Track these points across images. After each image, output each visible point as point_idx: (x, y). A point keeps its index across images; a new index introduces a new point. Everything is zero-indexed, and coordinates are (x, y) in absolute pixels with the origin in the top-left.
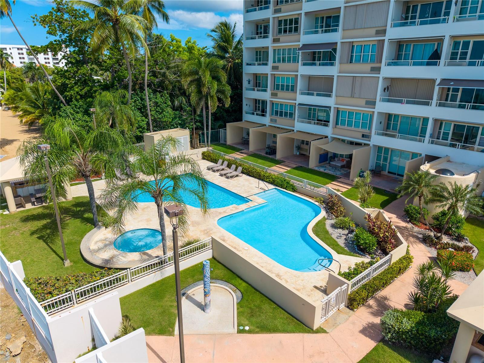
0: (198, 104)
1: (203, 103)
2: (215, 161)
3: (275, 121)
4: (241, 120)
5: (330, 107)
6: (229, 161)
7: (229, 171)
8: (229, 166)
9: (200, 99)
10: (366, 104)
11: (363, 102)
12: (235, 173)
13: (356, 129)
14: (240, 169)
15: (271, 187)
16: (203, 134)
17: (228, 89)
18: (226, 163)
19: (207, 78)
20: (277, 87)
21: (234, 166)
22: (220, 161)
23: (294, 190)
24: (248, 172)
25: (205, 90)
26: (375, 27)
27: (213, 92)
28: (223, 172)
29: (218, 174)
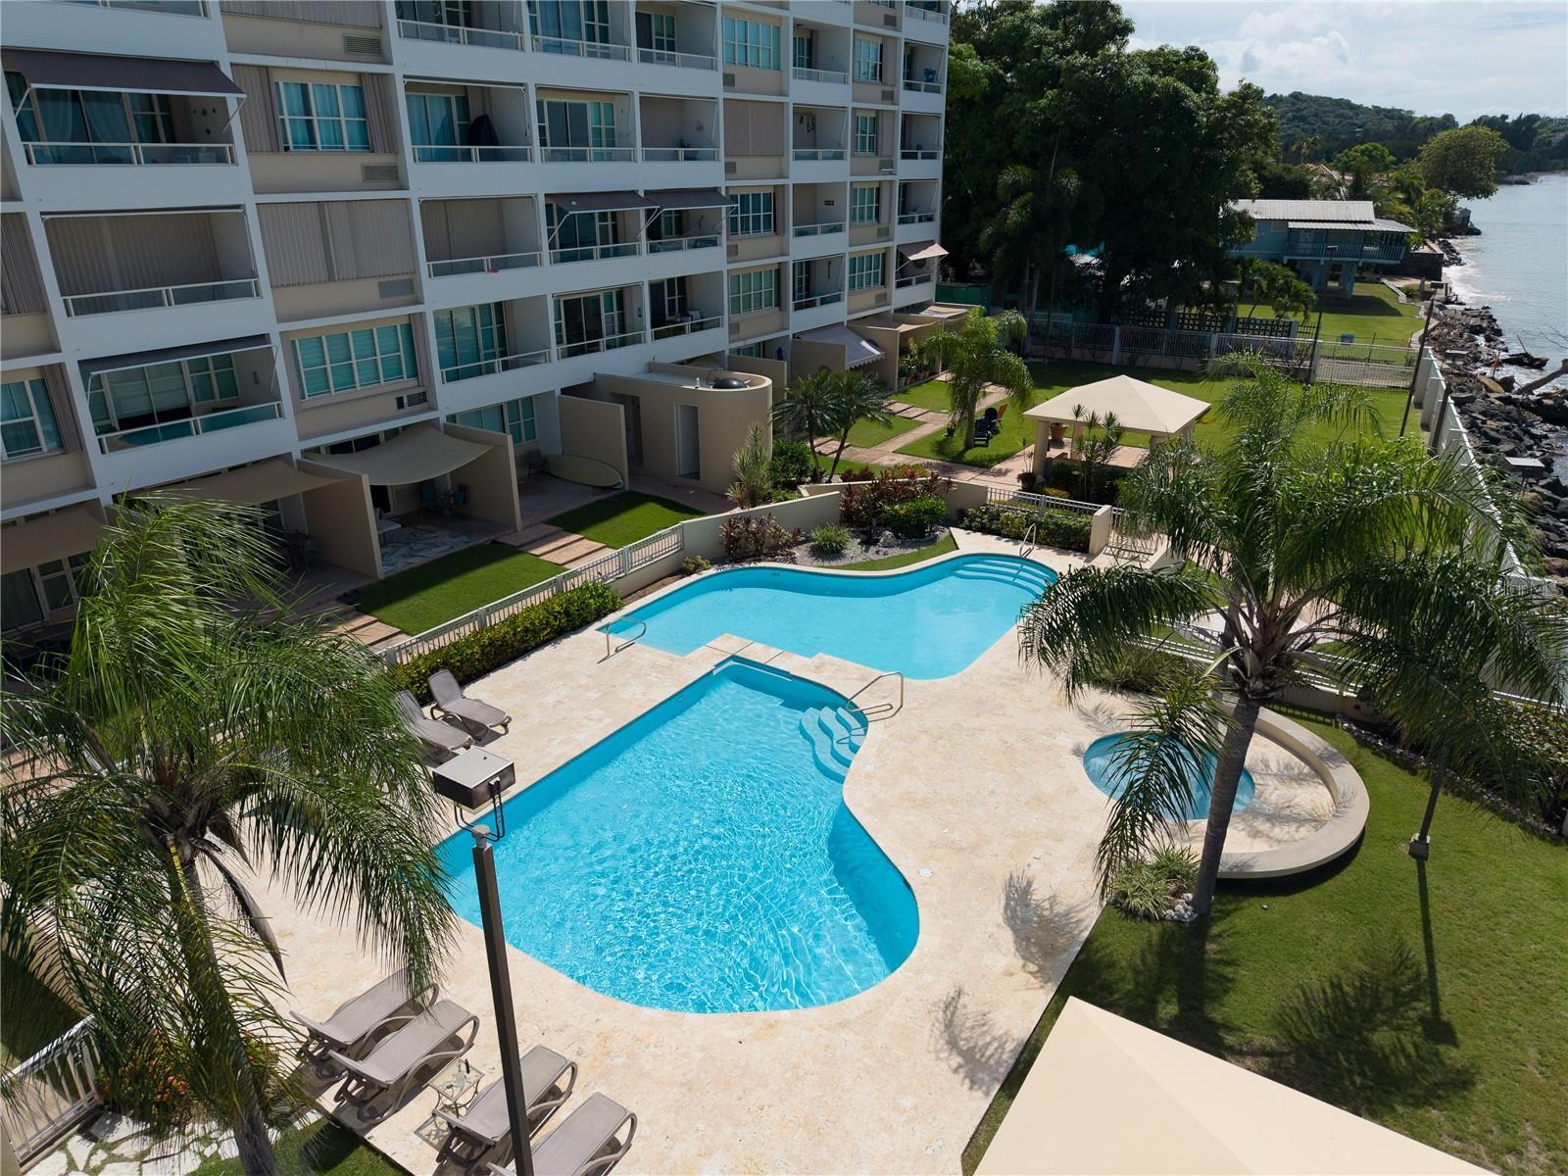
5: (262, 338)
10: (383, 294)
11: (369, 290)
13: (375, 389)
26: (346, 26)
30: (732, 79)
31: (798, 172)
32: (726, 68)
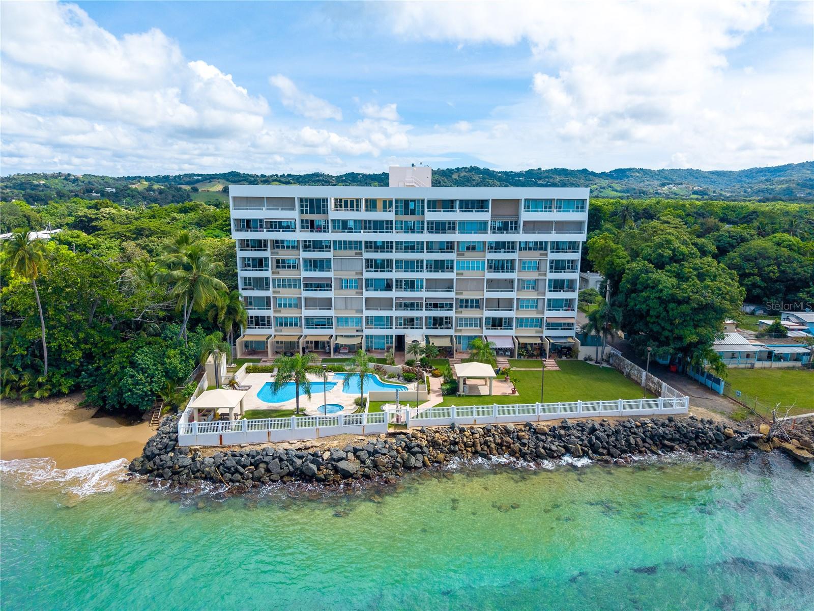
3: (281, 331)
5: (332, 316)
10: (356, 312)
20: (280, 305)
26: (355, 271)
30: (462, 274)
31: (488, 295)
32: (460, 271)
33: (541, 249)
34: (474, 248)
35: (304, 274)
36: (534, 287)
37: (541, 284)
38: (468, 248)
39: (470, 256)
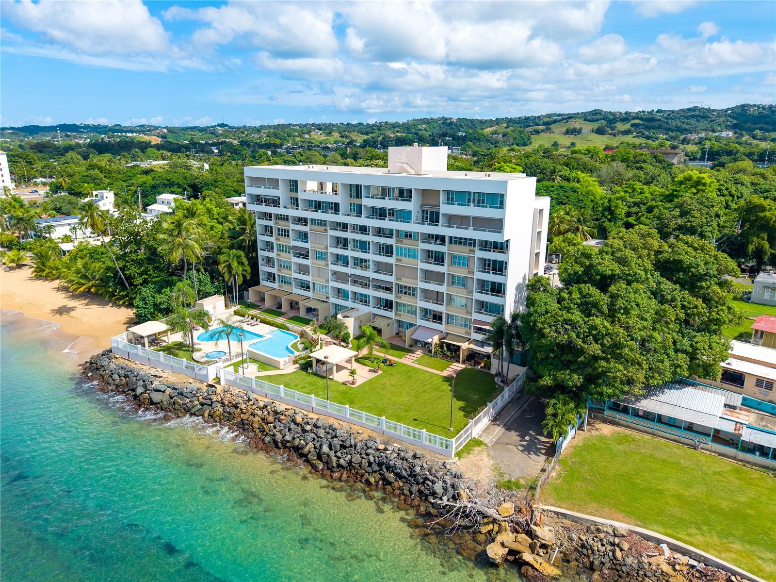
0: (229, 279)
1: (232, 278)
2: (244, 316)
3: (282, 287)
4: (259, 284)
5: (309, 281)
6: (252, 315)
7: (252, 321)
8: (252, 319)
9: (230, 277)
10: (326, 281)
12: (256, 323)
13: (323, 293)
14: (259, 320)
15: (276, 329)
16: (233, 297)
17: (248, 269)
18: (250, 317)
19: (235, 265)
20: (280, 266)
21: (255, 319)
22: (247, 316)
23: (288, 330)
24: (263, 322)
25: (234, 272)
26: (324, 245)
27: (240, 273)
28: (249, 323)
29: (246, 324)
30: (401, 260)
31: (421, 285)
32: (399, 257)
33: (470, 244)
34: (411, 236)
35: (294, 243)
36: (463, 285)
37: (469, 282)
38: (406, 236)
39: (407, 244)
